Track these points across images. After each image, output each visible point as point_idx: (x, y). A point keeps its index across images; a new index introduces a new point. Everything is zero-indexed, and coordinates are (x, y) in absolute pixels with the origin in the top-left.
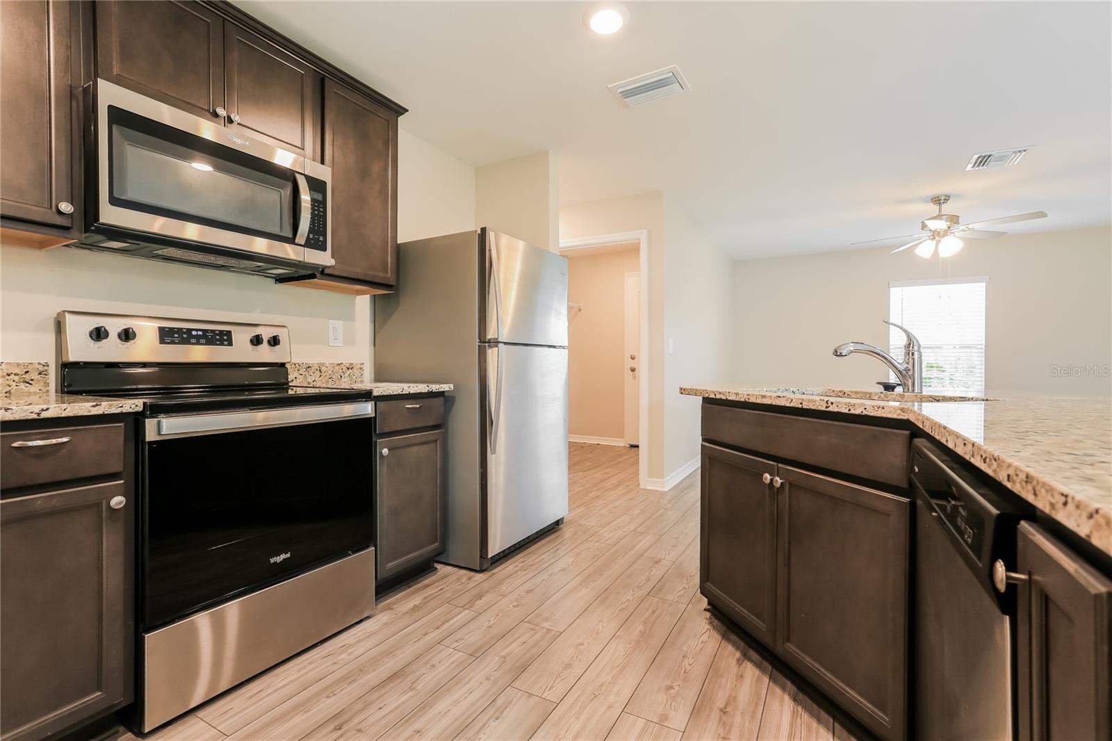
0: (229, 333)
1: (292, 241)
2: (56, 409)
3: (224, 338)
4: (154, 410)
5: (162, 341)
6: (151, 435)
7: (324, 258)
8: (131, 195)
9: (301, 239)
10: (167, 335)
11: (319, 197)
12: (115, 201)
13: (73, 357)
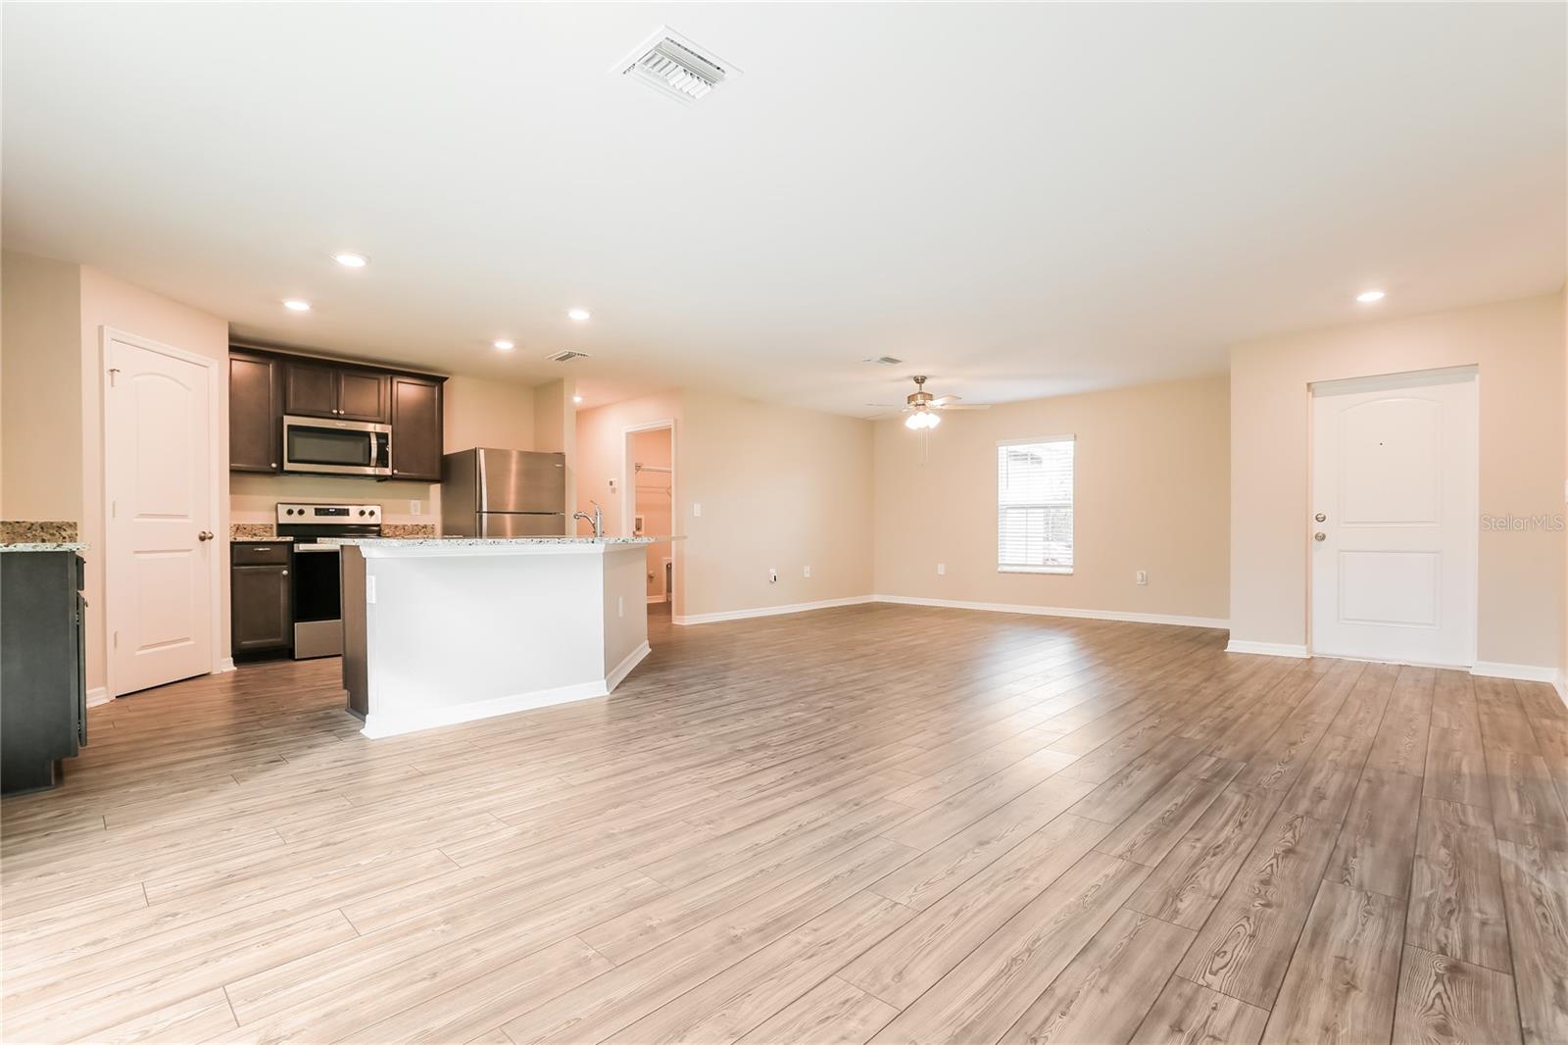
0: (348, 510)
1: (368, 465)
2: (275, 539)
3: (346, 512)
4: (299, 542)
5: (316, 514)
6: (296, 551)
7: (388, 471)
8: (297, 456)
9: (373, 463)
10: (318, 512)
11: (384, 441)
12: (289, 461)
13: (280, 522)
